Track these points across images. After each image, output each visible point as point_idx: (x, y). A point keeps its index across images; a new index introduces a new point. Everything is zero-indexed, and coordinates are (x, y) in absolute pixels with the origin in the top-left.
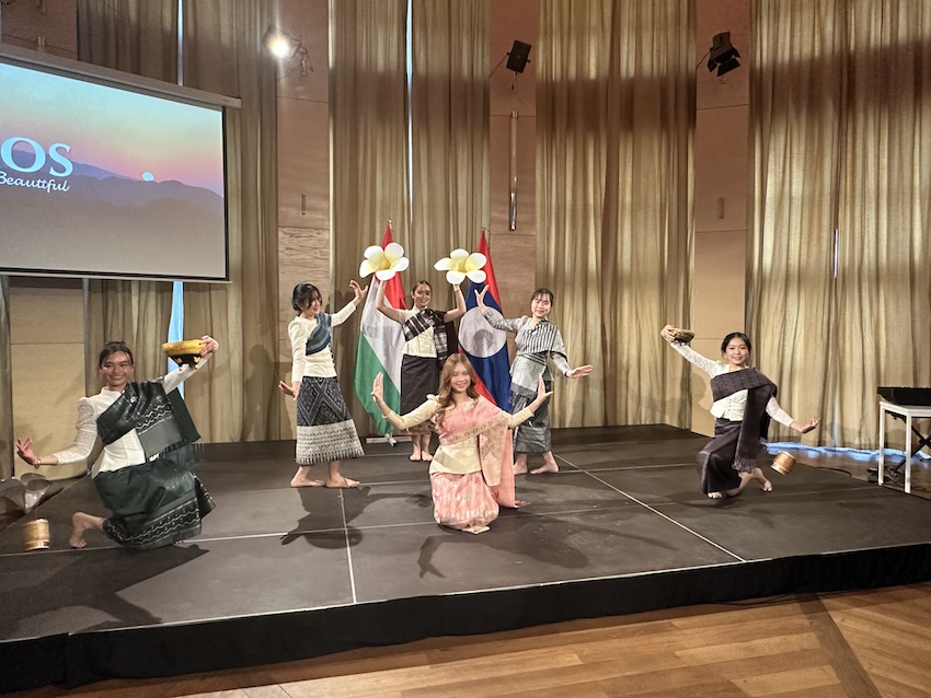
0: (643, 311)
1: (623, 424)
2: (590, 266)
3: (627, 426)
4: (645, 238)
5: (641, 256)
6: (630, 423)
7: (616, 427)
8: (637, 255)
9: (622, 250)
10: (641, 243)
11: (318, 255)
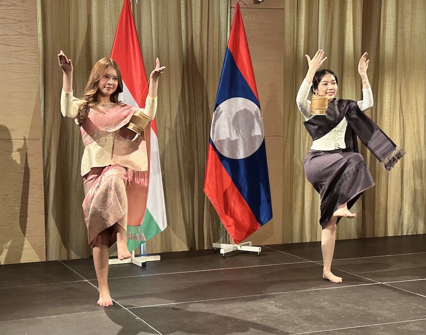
0: (408, 101)
1: (381, 235)
2: (347, 49)
3: (386, 238)
4: (413, 14)
5: (407, 36)
6: (390, 234)
7: (375, 239)
8: (403, 35)
9: (384, 28)
10: (408, 20)
11: (24, 31)
